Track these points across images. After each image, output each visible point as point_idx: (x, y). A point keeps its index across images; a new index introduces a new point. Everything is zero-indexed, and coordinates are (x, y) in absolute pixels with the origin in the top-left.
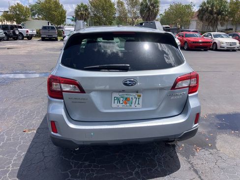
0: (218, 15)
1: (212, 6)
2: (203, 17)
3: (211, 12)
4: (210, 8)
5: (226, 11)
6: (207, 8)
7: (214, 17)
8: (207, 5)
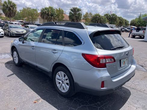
0: (52, 16)
1: (48, 11)
2: (44, 17)
3: (48, 14)
4: (47, 12)
5: (55, 14)
6: (46, 12)
7: (49, 18)
8: (45, 10)
